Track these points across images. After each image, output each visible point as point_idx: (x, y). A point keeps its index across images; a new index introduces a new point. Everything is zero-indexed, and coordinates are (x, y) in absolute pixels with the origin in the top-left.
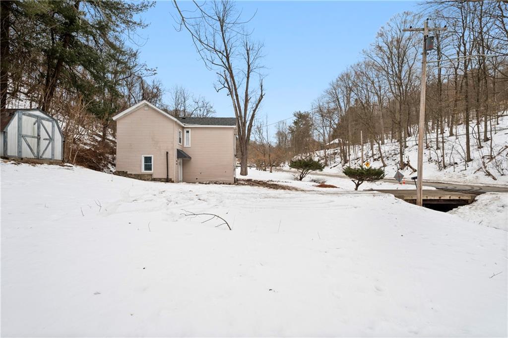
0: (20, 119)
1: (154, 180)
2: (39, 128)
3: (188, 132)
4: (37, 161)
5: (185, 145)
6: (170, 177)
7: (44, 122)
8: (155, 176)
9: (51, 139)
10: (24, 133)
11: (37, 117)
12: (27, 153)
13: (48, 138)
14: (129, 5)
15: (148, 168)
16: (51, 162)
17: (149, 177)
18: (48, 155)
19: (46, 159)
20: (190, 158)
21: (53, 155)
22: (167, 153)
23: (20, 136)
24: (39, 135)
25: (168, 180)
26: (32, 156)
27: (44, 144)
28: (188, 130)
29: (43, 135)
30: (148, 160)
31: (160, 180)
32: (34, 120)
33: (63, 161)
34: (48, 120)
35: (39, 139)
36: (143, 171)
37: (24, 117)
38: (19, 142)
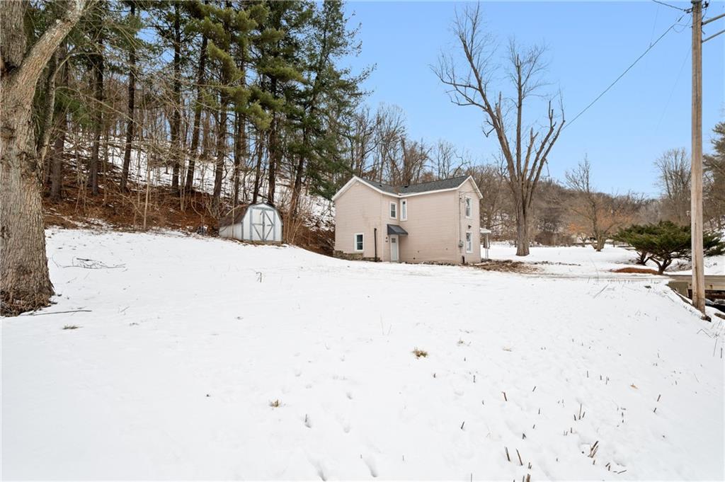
0: (251, 212)
1: (364, 259)
2: (264, 217)
3: (404, 203)
4: (263, 242)
5: (402, 219)
6: (378, 256)
7: (267, 212)
8: (365, 256)
9: (273, 225)
10: (254, 222)
11: (262, 208)
12: (256, 238)
13: (270, 224)
14: (352, 79)
15: (360, 247)
16: (273, 243)
17: (360, 256)
18: (270, 238)
19: (269, 241)
20: (407, 234)
21: (274, 237)
22: (375, 230)
23: (252, 224)
24: (264, 223)
25: (376, 260)
26: (259, 240)
27: (267, 229)
28: (404, 200)
29: (267, 222)
30: (360, 238)
31: (369, 259)
32: (260, 211)
33: (282, 243)
34: (270, 210)
35: (264, 226)
36: (356, 250)
37: (254, 210)
38: (251, 229)
